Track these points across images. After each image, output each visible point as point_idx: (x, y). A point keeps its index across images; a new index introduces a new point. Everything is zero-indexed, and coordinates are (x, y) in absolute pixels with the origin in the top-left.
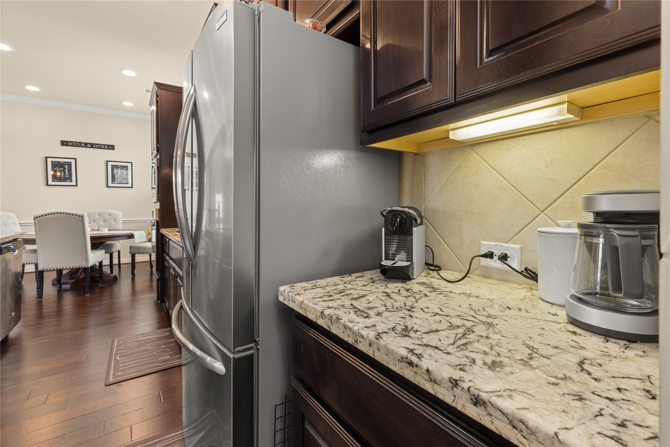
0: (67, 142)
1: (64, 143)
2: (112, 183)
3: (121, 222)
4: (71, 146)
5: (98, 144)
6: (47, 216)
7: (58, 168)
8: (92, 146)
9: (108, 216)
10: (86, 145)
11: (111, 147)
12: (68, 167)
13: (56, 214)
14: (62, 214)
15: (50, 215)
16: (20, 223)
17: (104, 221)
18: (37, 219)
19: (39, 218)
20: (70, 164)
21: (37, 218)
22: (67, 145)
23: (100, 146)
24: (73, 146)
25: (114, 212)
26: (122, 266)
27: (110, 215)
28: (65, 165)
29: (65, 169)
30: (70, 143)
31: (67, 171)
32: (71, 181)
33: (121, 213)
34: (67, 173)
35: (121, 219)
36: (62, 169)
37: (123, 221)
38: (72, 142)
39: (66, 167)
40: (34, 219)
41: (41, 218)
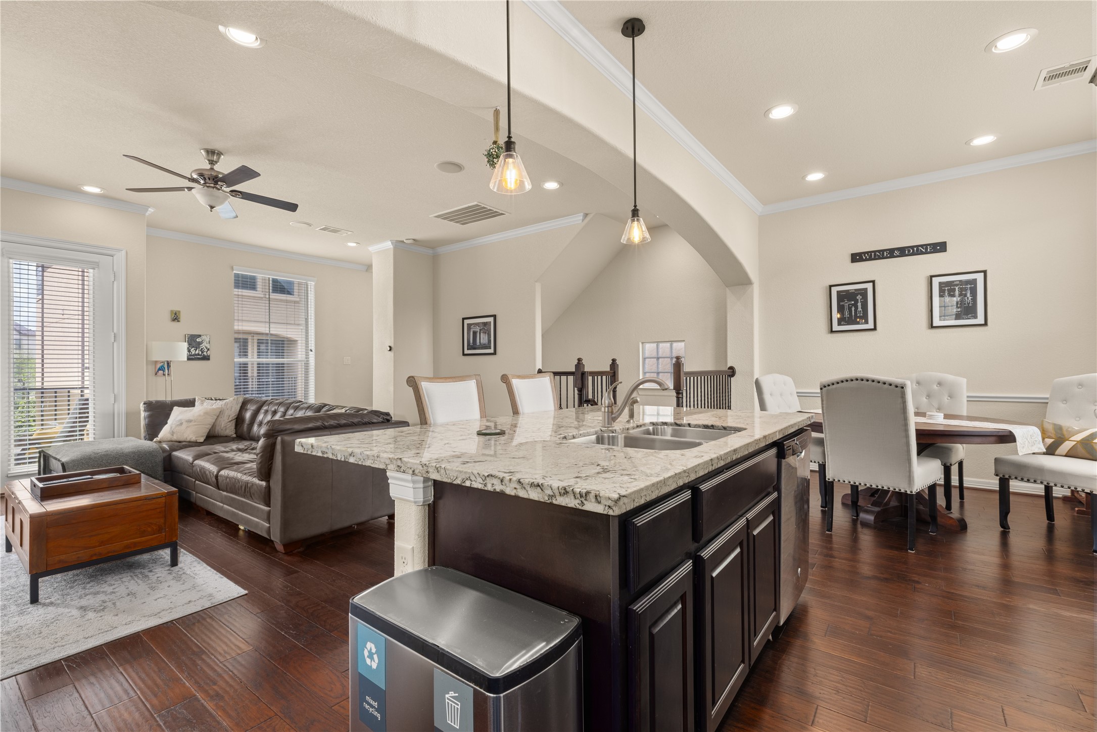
0: (860, 254)
1: (857, 258)
2: (940, 320)
3: (965, 400)
4: (866, 260)
5: (912, 247)
6: (841, 384)
7: (846, 302)
8: (903, 252)
9: (935, 387)
10: (891, 253)
11: (940, 247)
12: (861, 297)
13: (855, 382)
14: (864, 382)
15: (845, 383)
16: (797, 393)
17: (928, 396)
18: (824, 389)
19: (827, 388)
20: (864, 293)
21: (825, 387)
22: (861, 260)
23: (917, 250)
24: (870, 259)
25: (950, 377)
26: (966, 493)
27: (940, 384)
28: (857, 295)
29: (856, 301)
30: (865, 255)
31: (859, 304)
32: (867, 322)
33: (963, 381)
34: (860, 309)
35: (964, 394)
36: (853, 302)
37: (968, 397)
38: (867, 253)
39: (859, 297)
40: (821, 389)
41: (832, 387)
